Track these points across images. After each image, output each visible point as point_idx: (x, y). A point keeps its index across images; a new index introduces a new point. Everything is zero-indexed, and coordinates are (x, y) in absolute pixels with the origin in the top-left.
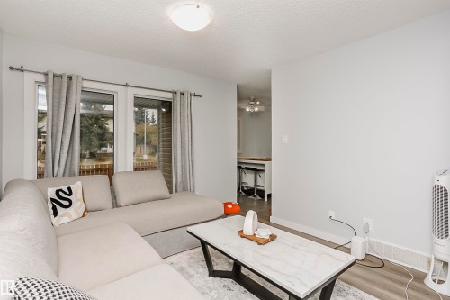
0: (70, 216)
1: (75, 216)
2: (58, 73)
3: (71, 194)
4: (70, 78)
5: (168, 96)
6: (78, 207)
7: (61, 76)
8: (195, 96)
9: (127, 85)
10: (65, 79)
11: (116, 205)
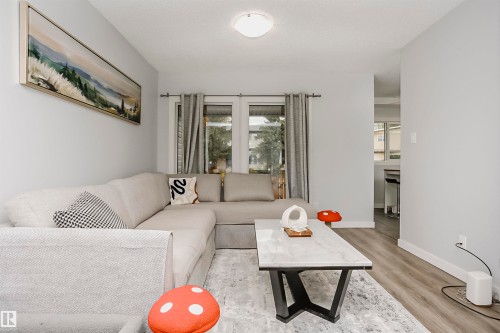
0: (182, 200)
1: (186, 201)
2: (188, 93)
3: (185, 184)
4: (196, 96)
5: (281, 101)
6: (190, 194)
7: (189, 96)
8: (314, 96)
9: (241, 96)
10: (192, 97)
11: (222, 199)
